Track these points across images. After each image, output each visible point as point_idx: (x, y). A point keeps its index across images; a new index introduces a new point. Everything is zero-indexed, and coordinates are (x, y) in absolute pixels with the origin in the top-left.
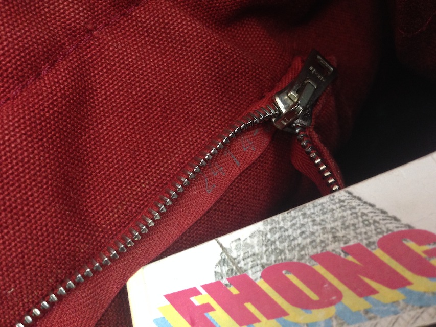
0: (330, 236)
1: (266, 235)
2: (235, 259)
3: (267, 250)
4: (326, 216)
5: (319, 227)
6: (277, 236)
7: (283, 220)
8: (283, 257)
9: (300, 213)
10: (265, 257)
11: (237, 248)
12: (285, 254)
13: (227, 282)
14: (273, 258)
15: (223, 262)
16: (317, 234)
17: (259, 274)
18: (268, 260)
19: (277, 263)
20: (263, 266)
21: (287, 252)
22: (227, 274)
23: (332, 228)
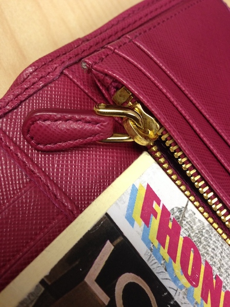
0: (219, 265)
1: (204, 229)
2: (185, 217)
3: (197, 233)
4: (226, 257)
5: (220, 257)
6: (206, 235)
7: (214, 235)
8: (198, 245)
9: (222, 243)
10: (194, 234)
11: (190, 215)
12: (200, 245)
13: (172, 219)
14: (195, 239)
15: (180, 210)
16: (217, 258)
17: (185, 236)
18: (193, 236)
19: (195, 243)
20: (189, 236)
21: (202, 246)
22: (176, 216)
23: (223, 264)
